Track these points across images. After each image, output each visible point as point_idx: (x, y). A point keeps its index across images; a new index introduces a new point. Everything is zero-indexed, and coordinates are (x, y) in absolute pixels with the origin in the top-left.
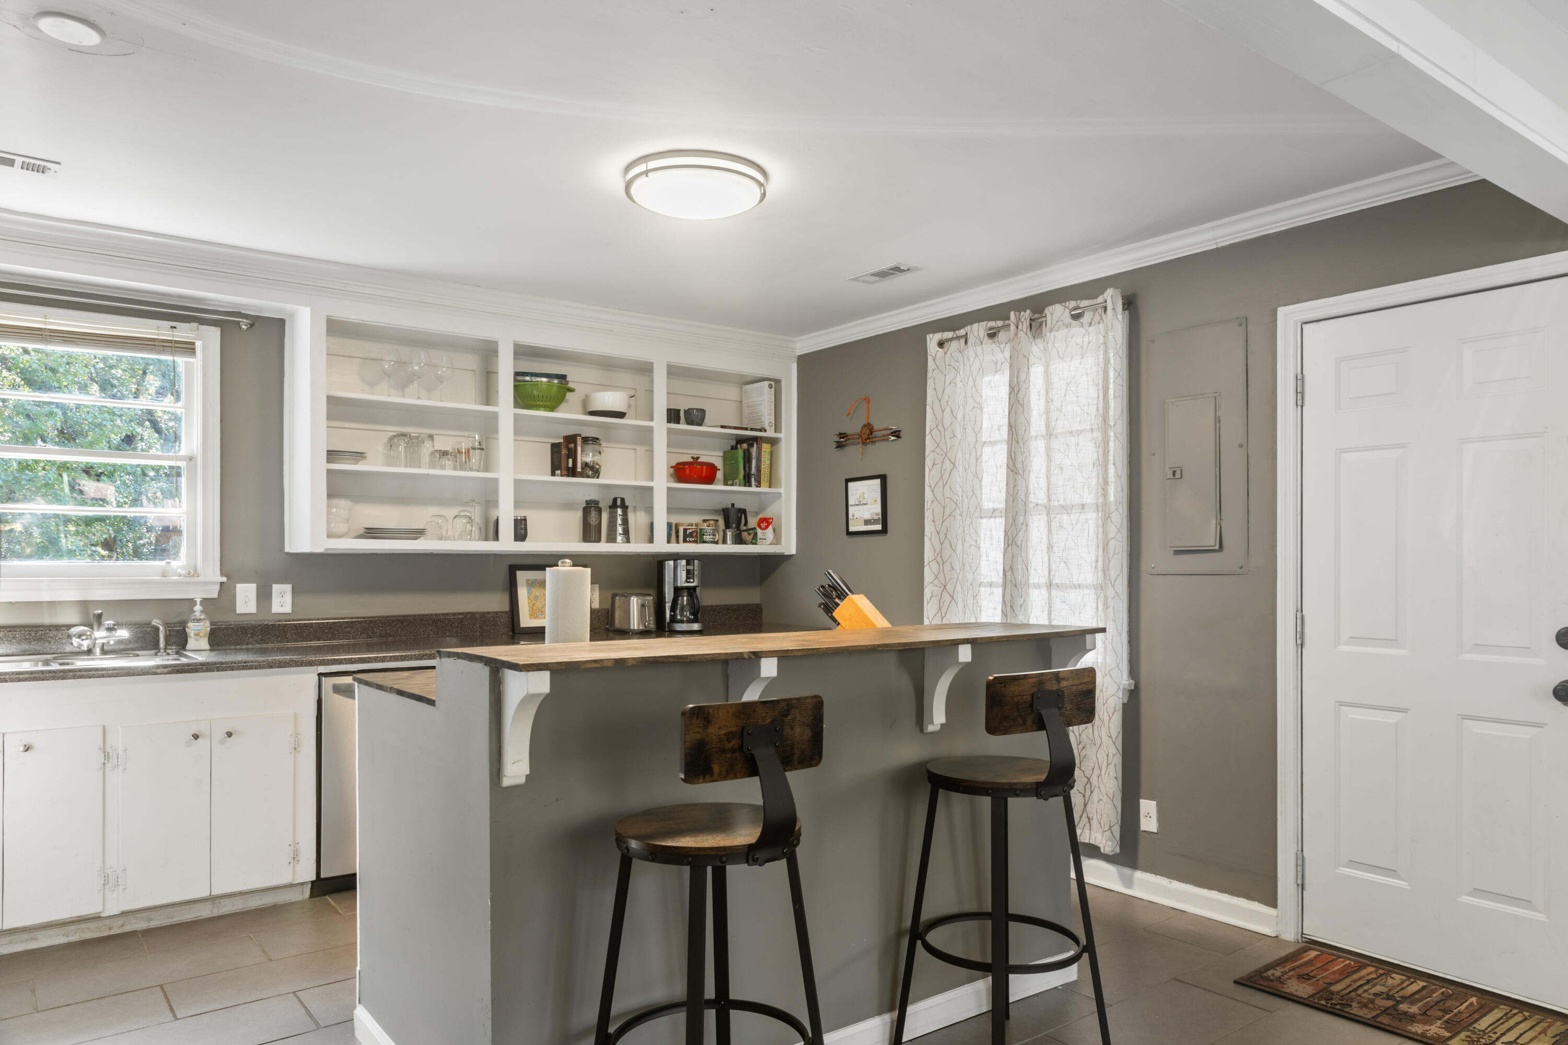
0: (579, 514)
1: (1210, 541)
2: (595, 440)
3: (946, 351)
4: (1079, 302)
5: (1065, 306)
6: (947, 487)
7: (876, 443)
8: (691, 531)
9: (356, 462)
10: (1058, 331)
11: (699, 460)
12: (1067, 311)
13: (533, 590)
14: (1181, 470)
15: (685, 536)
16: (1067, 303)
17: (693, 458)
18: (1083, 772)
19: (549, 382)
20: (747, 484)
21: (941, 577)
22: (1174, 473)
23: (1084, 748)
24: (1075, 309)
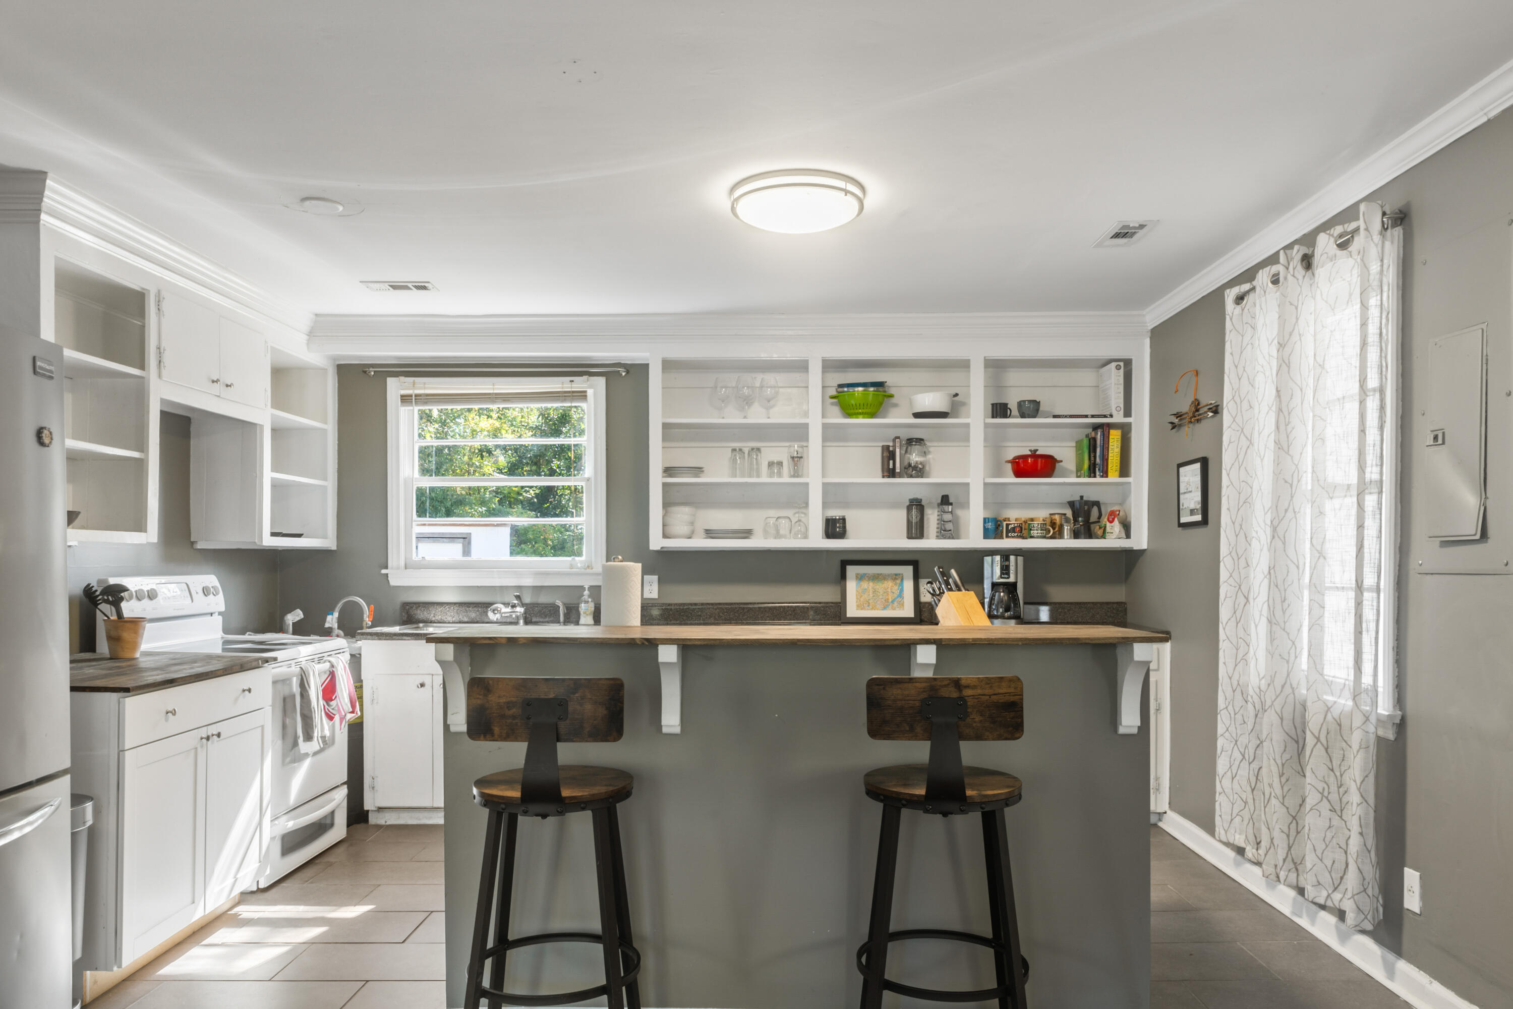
0: (904, 513)
1: (1471, 528)
2: (920, 441)
3: (1243, 307)
4: (1346, 226)
5: (1329, 234)
6: (1242, 468)
7: (1202, 421)
8: (1013, 526)
9: (697, 476)
10: (1323, 267)
11: (1038, 453)
12: (1332, 240)
13: (862, 583)
14: (1444, 433)
15: (1008, 531)
16: (1332, 230)
17: (1030, 451)
18: (1345, 822)
19: (864, 390)
20: (1092, 475)
21: (1235, 575)
22: (1436, 438)
23: (1346, 792)
24: (1341, 236)
